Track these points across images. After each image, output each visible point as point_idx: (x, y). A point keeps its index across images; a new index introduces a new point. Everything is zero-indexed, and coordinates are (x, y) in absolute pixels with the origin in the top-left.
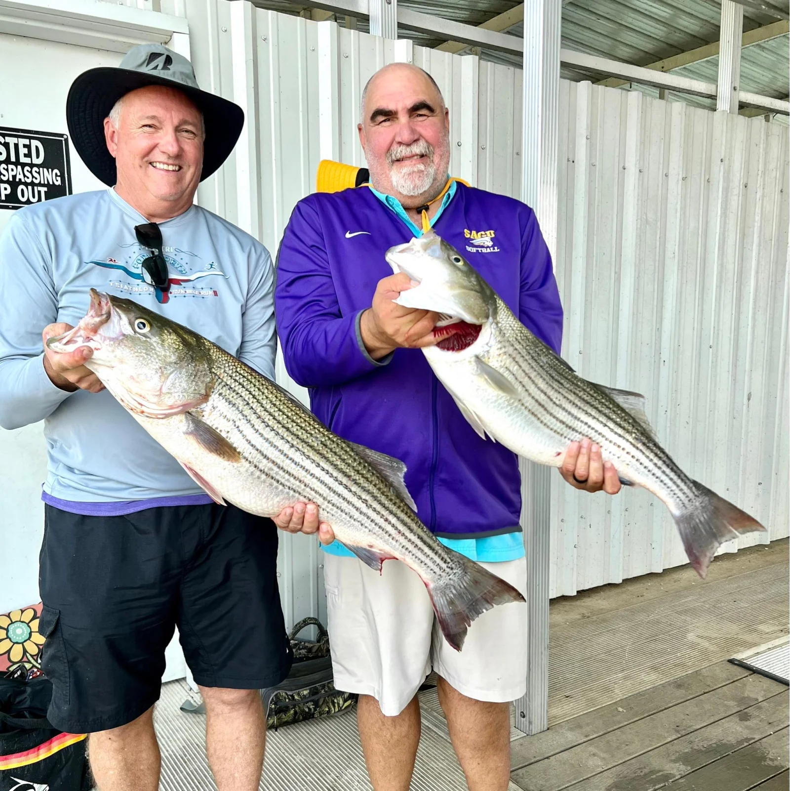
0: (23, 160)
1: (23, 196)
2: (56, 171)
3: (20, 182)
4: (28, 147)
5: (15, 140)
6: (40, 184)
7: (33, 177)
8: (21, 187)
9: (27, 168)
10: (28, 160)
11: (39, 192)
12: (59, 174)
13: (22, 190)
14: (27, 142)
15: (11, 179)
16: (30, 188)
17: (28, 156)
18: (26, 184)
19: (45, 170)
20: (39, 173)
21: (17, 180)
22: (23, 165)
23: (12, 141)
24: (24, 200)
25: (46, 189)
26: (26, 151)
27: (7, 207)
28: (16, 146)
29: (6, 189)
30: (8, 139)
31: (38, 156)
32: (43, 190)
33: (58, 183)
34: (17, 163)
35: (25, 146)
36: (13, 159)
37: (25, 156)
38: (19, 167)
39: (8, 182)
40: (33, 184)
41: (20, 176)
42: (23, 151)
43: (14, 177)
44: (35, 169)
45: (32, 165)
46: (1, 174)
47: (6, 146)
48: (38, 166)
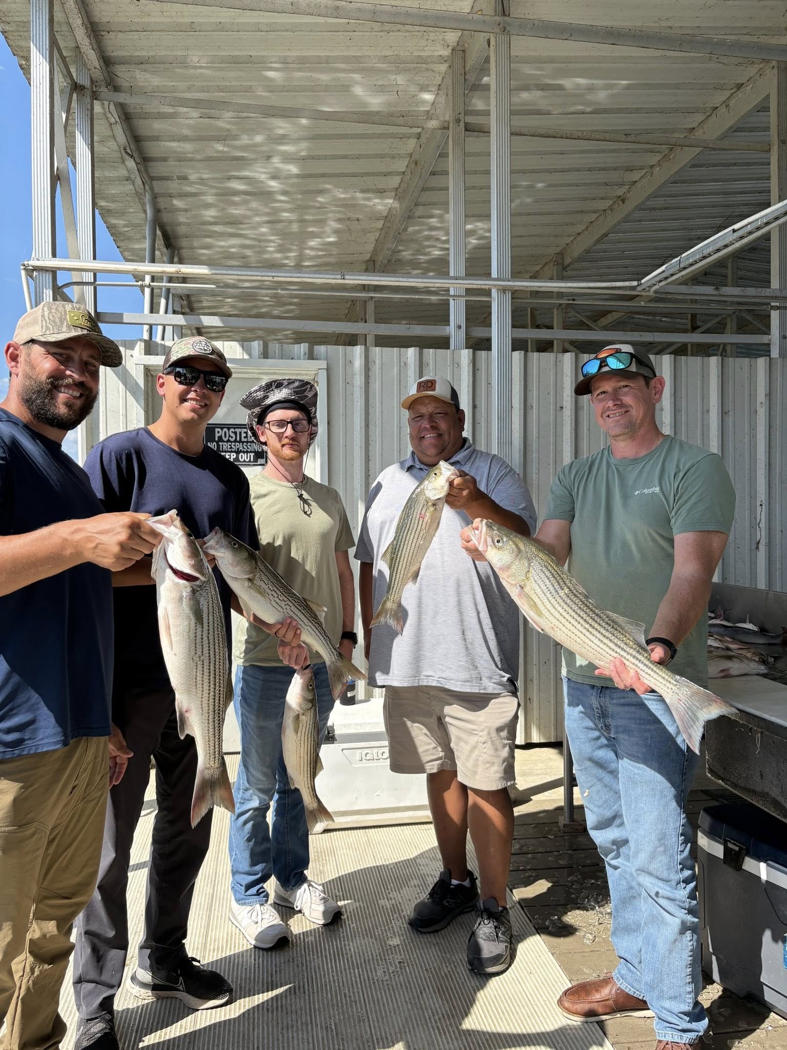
0: (243, 440)
1: (242, 459)
3: (241, 451)
4: (246, 433)
5: (240, 430)
6: (251, 452)
7: (248, 448)
8: (241, 454)
9: (245, 444)
10: (246, 440)
11: (250, 456)
13: (242, 456)
16: (245, 454)
17: (246, 437)
18: (244, 452)
20: (251, 446)
22: (243, 442)
23: (238, 431)
26: (245, 435)
28: (240, 433)
30: (236, 430)
32: (252, 455)
33: (260, 451)
34: (240, 441)
36: (238, 439)
38: (241, 444)
39: (235, 452)
40: (247, 452)
41: (241, 449)
43: (238, 449)
44: (249, 444)
45: (247, 442)
46: (231, 448)
47: (235, 433)
48: (250, 442)
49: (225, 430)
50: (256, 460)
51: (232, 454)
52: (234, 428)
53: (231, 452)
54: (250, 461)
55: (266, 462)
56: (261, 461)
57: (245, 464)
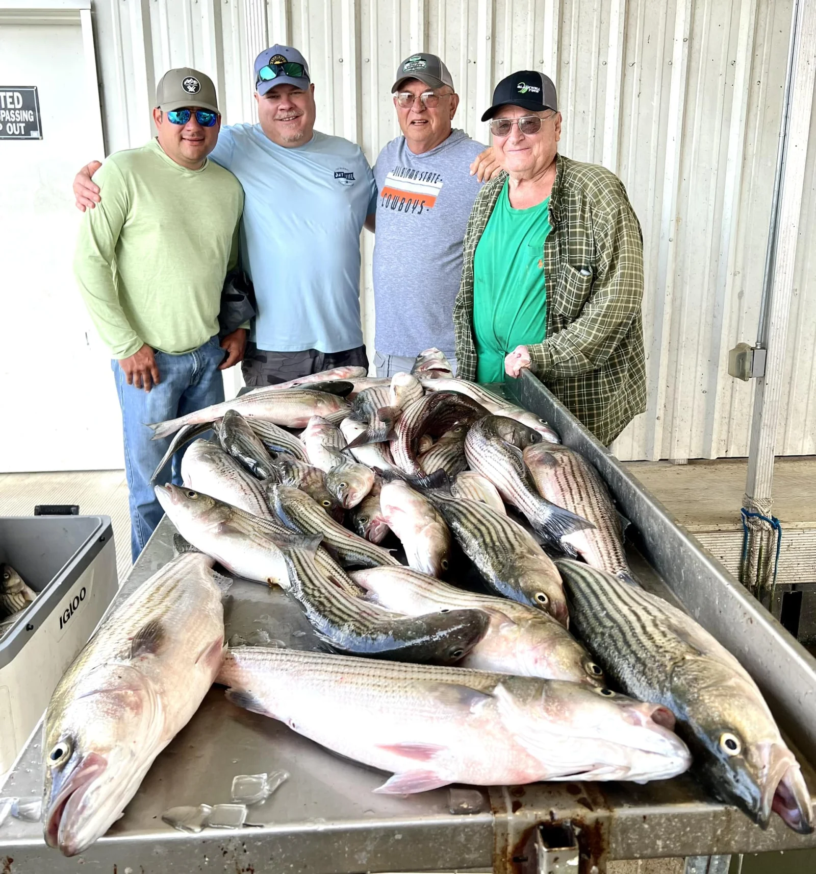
0: (10, 106)
1: (10, 131)
2: (31, 112)
3: (8, 121)
4: (12, 97)
5: (4, 94)
6: (20, 122)
8: (9, 124)
9: (12, 112)
10: (12, 106)
11: (20, 127)
12: (32, 114)
13: (10, 127)
14: (11, 94)
16: (14, 124)
17: (13, 103)
18: (12, 122)
19: (23, 112)
20: (19, 114)
21: (6, 120)
22: (10, 110)
24: (10, 133)
26: (11, 100)
28: (5, 97)
31: (18, 103)
32: (23, 125)
33: (32, 120)
34: (5, 109)
35: (10, 97)
36: (3, 106)
37: (11, 103)
38: (7, 111)
40: (16, 122)
41: (8, 118)
42: (9, 100)
43: (4, 118)
44: (17, 112)
45: (15, 109)
48: (19, 109)
50: (27, 133)
54: (20, 134)
55: (41, 134)
56: (34, 134)
57: (14, 137)
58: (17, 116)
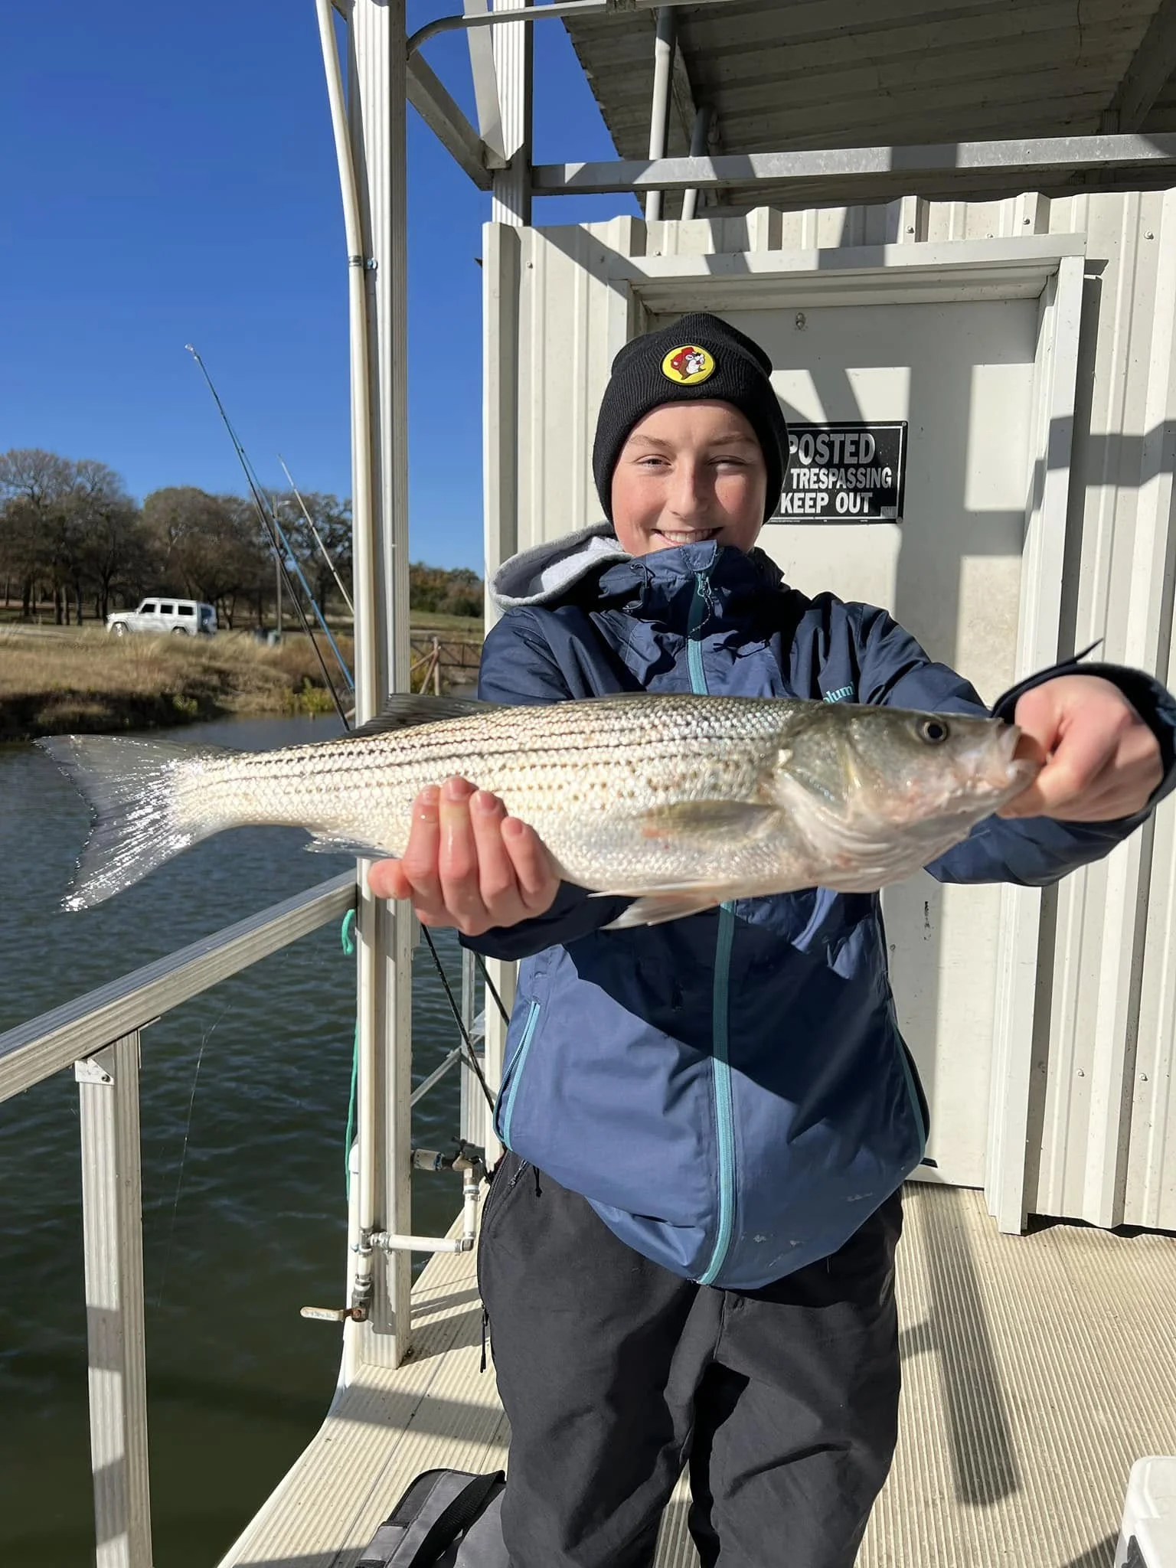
0: (848, 460)
1: (842, 506)
2: (887, 471)
3: (841, 490)
4: (856, 443)
5: (841, 437)
6: (865, 490)
7: (857, 480)
8: (842, 494)
9: (852, 470)
10: (854, 460)
11: (862, 500)
12: (890, 473)
13: (842, 499)
14: (855, 437)
15: (830, 487)
16: (852, 495)
17: (855, 454)
18: (848, 491)
19: (874, 470)
20: (865, 475)
21: (838, 487)
22: (847, 467)
23: (837, 438)
24: (842, 511)
25: (871, 495)
26: (853, 449)
27: (821, 522)
28: (842, 443)
29: (823, 499)
30: (833, 437)
31: (866, 454)
32: (868, 496)
33: (888, 485)
34: (841, 465)
35: (853, 443)
36: (836, 460)
37: (852, 454)
38: (842, 470)
39: (826, 490)
40: (855, 491)
41: (841, 482)
42: (849, 448)
43: (835, 483)
44: (862, 470)
45: (857, 466)
46: (818, 481)
47: (830, 445)
48: (865, 466)
49: (808, 437)
50: (875, 510)
51: (820, 495)
52: (828, 433)
53: (820, 490)
54: (861, 513)
55: (901, 514)
56: (888, 512)
57: (849, 519)
58: (861, 478)
